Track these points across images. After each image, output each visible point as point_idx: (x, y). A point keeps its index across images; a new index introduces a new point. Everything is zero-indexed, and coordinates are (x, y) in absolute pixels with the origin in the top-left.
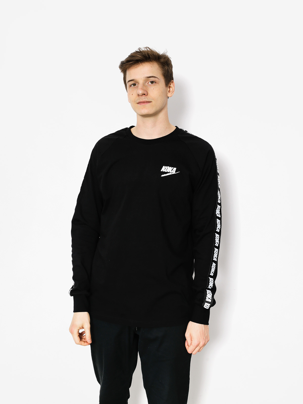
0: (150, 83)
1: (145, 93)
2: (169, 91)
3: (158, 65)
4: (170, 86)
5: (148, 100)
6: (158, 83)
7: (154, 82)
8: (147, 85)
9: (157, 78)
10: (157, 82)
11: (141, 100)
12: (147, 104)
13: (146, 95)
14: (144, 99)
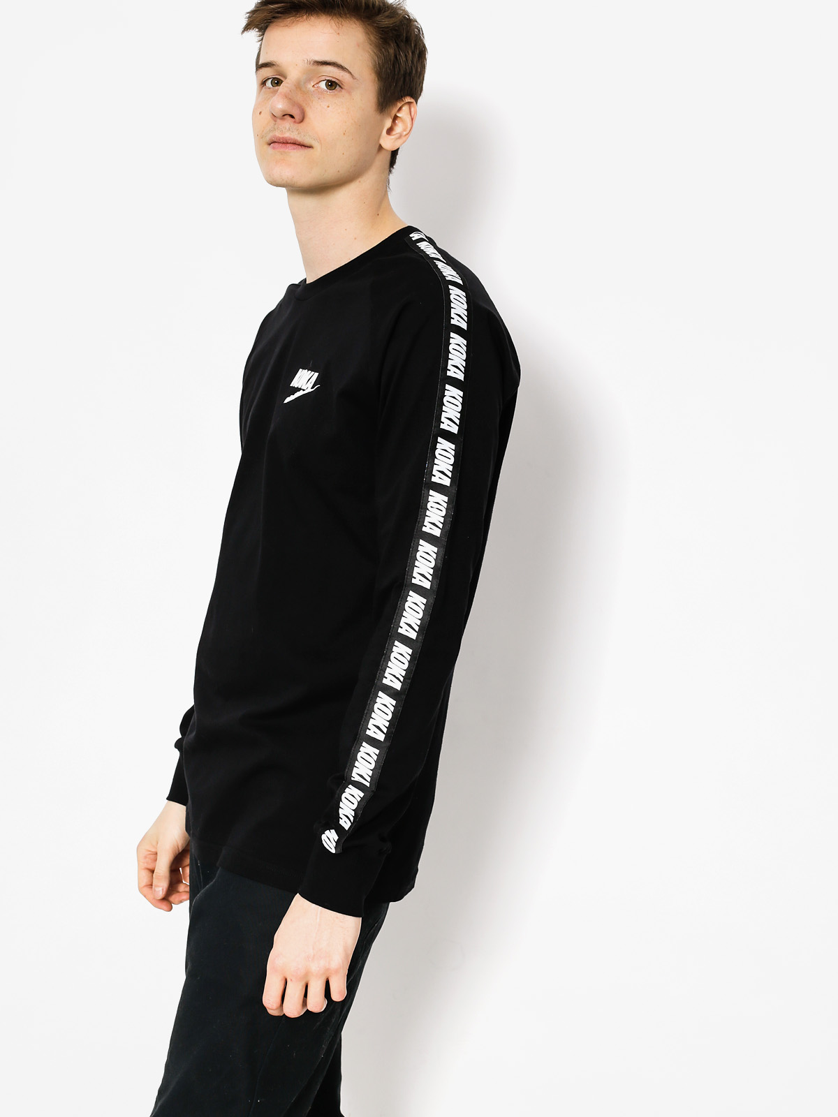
0: (323, 85)
1: (295, 112)
2: (390, 131)
3: (367, 33)
4: (398, 115)
5: (299, 139)
6: (349, 93)
7: (336, 84)
8: (313, 89)
9: (350, 73)
10: (346, 87)
11: (278, 134)
12: (295, 151)
13: (297, 117)
14: (288, 130)
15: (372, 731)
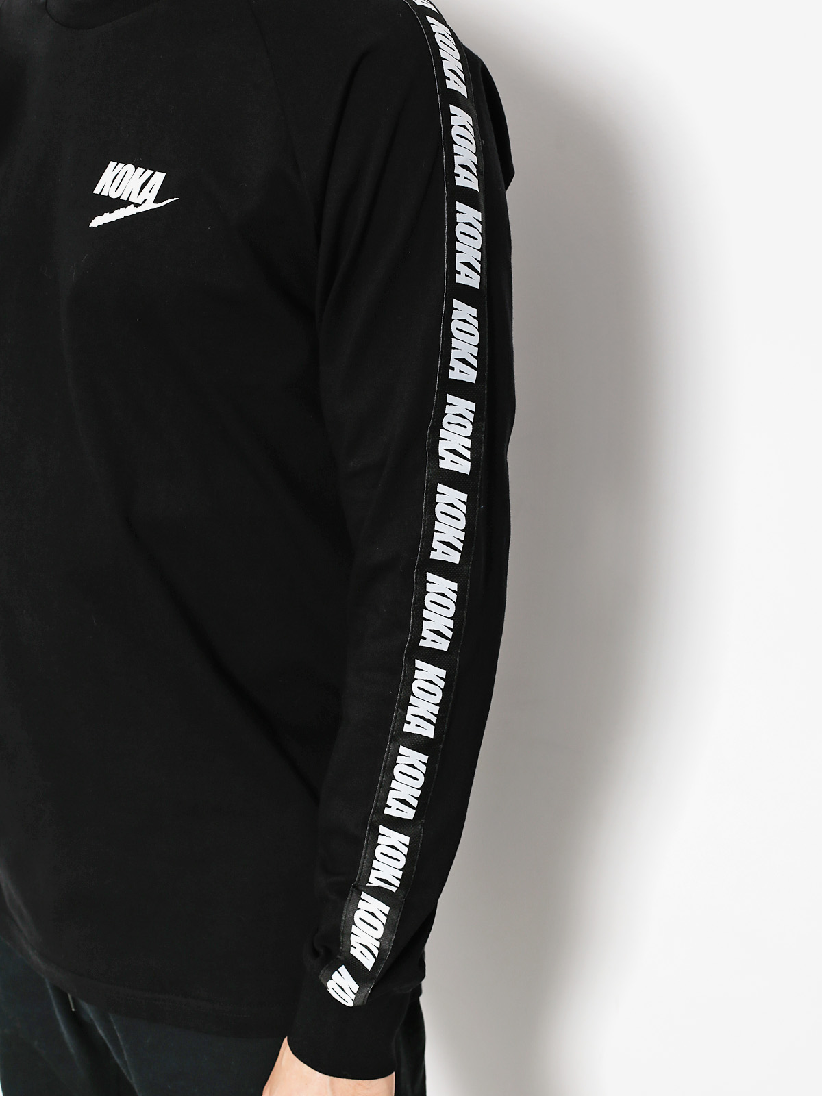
15: (394, 808)
